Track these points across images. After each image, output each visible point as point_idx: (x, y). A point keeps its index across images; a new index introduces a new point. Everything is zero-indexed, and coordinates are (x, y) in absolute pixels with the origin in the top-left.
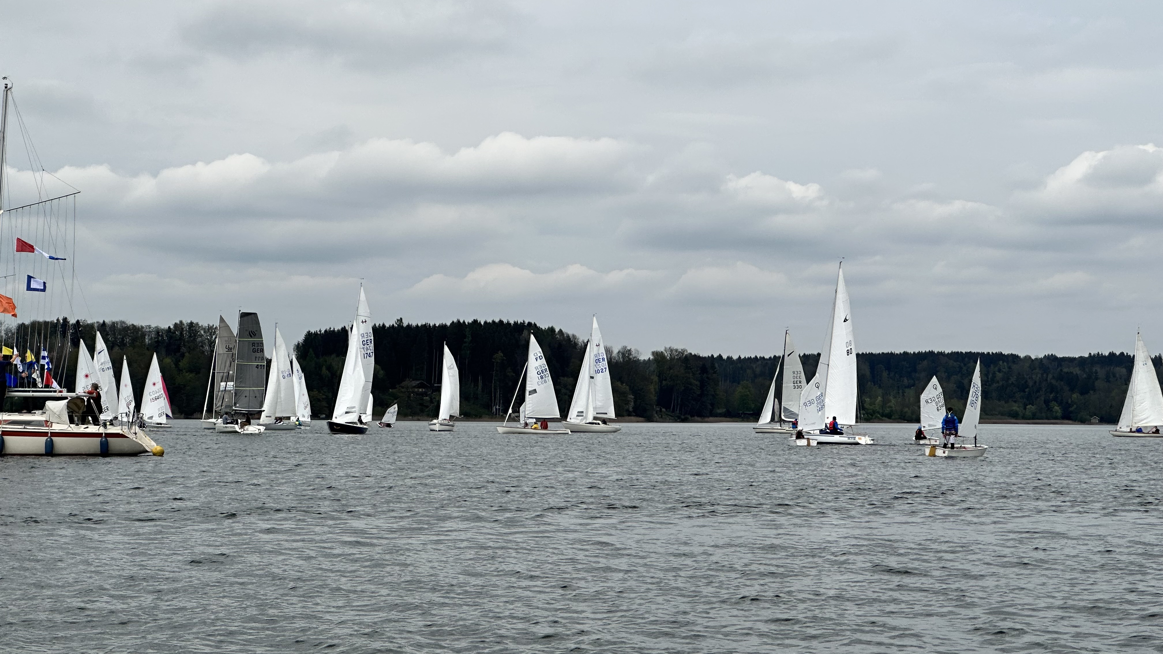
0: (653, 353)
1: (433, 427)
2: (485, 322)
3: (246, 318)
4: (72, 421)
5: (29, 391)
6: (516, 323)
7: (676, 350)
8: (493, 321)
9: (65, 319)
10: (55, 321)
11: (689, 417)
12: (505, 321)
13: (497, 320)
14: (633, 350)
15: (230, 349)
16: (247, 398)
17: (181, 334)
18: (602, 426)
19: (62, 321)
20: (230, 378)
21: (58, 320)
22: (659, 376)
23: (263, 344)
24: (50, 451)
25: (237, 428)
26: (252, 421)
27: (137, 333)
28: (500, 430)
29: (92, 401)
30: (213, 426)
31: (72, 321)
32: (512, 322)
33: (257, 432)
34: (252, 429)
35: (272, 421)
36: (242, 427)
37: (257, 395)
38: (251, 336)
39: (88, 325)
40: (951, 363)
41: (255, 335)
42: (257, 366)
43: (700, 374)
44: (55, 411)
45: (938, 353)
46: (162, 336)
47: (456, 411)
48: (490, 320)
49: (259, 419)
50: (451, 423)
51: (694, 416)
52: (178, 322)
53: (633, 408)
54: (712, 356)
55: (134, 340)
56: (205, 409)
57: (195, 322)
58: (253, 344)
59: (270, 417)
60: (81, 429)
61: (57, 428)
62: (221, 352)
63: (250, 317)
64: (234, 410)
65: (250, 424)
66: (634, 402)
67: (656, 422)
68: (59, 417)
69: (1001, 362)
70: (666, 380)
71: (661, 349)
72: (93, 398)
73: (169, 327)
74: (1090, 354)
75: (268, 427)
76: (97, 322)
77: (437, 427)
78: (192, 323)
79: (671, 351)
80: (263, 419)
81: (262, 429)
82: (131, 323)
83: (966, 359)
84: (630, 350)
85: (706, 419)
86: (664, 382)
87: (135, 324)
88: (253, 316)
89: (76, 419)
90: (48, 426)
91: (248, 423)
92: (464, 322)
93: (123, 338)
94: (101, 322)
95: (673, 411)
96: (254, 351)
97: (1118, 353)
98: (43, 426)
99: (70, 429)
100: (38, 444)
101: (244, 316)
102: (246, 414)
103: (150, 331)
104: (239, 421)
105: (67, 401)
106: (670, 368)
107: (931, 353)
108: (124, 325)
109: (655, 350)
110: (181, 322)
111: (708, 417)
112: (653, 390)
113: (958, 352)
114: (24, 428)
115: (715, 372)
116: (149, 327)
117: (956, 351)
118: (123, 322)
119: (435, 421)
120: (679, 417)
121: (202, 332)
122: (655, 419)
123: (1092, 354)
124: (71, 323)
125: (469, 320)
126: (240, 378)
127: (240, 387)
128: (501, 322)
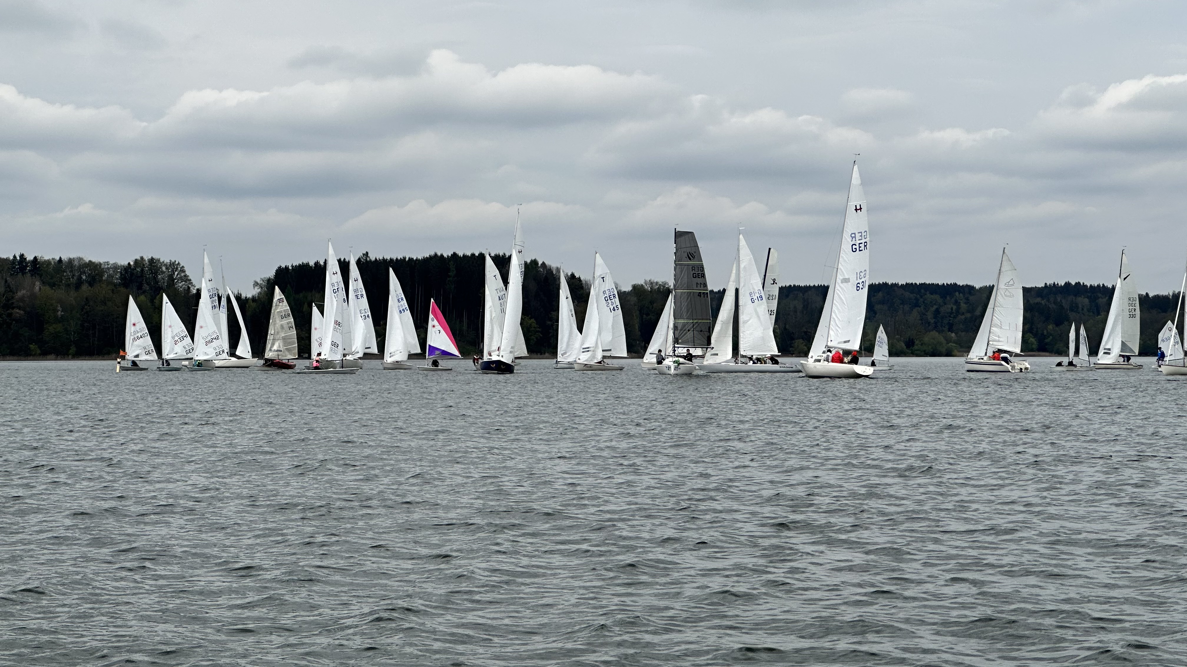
7: (657, 283)
9: (22, 256)
10: (11, 258)
17: (142, 270)
19: (18, 258)
21: (15, 257)
22: (640, 311)
31: (30, 257)
39: (45, 261)
40: (907, 294)
45: (892, 284)
46: (121, 273)
52: (139, 258)
55: (91, 278)
57: (156, 257)
58: (693, 267)
63: (687, 236)
69: (957, 293)
70: (648, 314)
71: (640, 282)
73: (129, 264)
74: (1046, 284)
76: (53, 259)
78: (152, 259)
79: (652, 283)
82: (88, 260)
83: (923, 291)
86: (646, 317)
87: (93, 260)
88: (690, 235)
93: (80, 275)
94: (58, 259)
97: (1073, 283)
103: (108, 268)
106: (652, 302)
107: (885, 285)
108: (82, 262)
110: (142, 258)
112: (636, 325)
113: (912, 284)
116: (108, 263)
117: (911, 282)
118: (80, 259)
121: (164, 268)
123: (1048, 284)
124: (28, 259)
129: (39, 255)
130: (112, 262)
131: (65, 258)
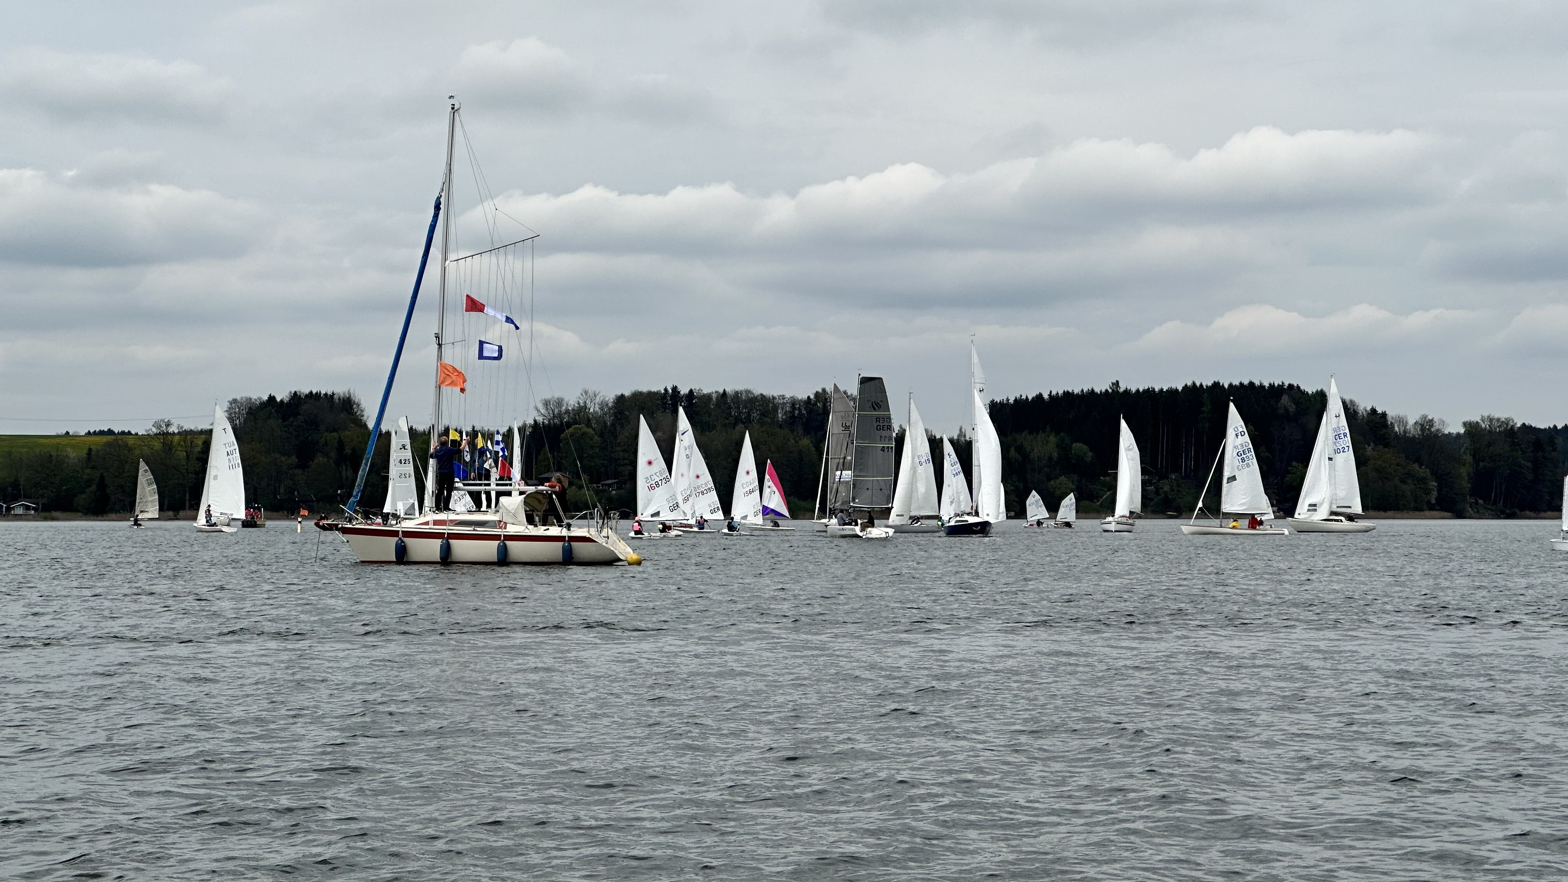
0: (1465, 424)
1: (1107, 527)
2: (1231, 385)
3: (867, 385)
4: (530, 520)
5: (480, 485)
6: (1272, 386)
7: (1498, 420)
8: (1241, 383)
9: (675, 389)
10: (663, 392)
11: (1517, 511)
12: (1257, 383)
13: (1246, 382)
14: (1435, 420)
15: (847, 428)
16: (870, 492)
18: (1346, 524)
19: (670, 391)
20: (847, 465)
21: (666, 390)
22: (1474, 456)
23: (890, 418)
24: (503, 560)
25: (857, 530)
26: (875, 521)
27: (768, 406)
28: (1185, 529)
29: (554, 496)
30: (824, 528)
31: (684, 390)
32: (1267, 385)
33: (884, 535)
34: (876, 532)
35: (905, 521)
36: (862, 530)
37: (883, 487)
38: (875, 409)
39: (704, 395)
41: (880, 407)
42: (883, 449)
43: (1532, 451)
44: (510, 508)
46: (799, 409)
47: (1137, 507)
48: (1236, 382)
49: (888, 519)
50: (1130, 521)
51: (1524, 510)
52: (820, 391)
53: (1436, 499)
54: (1555, 426)
55: (764, 414)
56: (818, 505)
58: (878, 419)
59: (902, 515)
60: (541, 531)
61: (512, 530)
62: (836, 431)
63: (873, 382)
64: (852, 507)
65: (873, 526)
66: (1439, 491)
67: (1470, 518)
68: (515, 516)
70: (1483, 461)
71: (1476, 418)
72: (555, 493)
73: (809, 397)
75: (899, 530)
76: (716, 392)
77: (1112, 527)
79: (1491, 420)
80: (893, 519)
81: (891, 531)
82: (759, 393)
84: (1432, 420)
85: (1543, 514)
86: (1481, 464)
87: (765, 394)
88: (877, 381)
89: (537, 519)
90: (501, 528)
91: (871, 523)
92: (1201, 385)
93: (749, 412)
94: (721, 391)
95: (1495, 503)
96: (878, 428)
98: (495, 527)
99: (527, 531)
100: (489, 549)
101: (865, 381)
102: (869, 512)
103: (783, 403)
104: (859, 521)
105: (524, 496)
106: (1489, 445)
108: (750, 396)
109: (1467, 419)
110: (824, 390)
111: (1545, 511)
112: (1465, 475)
114: (474, 530)
115: (1554, 450)
116: (783, 397)
118: (748, 392)
119: (1110, 519)
120: (1503, 512)
122: (1468, 515)
124: (682, 393)
125: (1208, 382)
126: (859, 467)
127: (860, 476)
128: (1251, 384)
129: (695, 387)
130: (788, 395)
131: (730, 389)
